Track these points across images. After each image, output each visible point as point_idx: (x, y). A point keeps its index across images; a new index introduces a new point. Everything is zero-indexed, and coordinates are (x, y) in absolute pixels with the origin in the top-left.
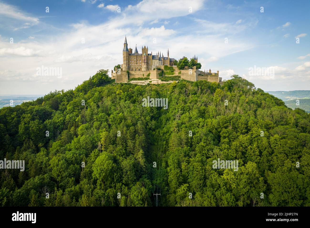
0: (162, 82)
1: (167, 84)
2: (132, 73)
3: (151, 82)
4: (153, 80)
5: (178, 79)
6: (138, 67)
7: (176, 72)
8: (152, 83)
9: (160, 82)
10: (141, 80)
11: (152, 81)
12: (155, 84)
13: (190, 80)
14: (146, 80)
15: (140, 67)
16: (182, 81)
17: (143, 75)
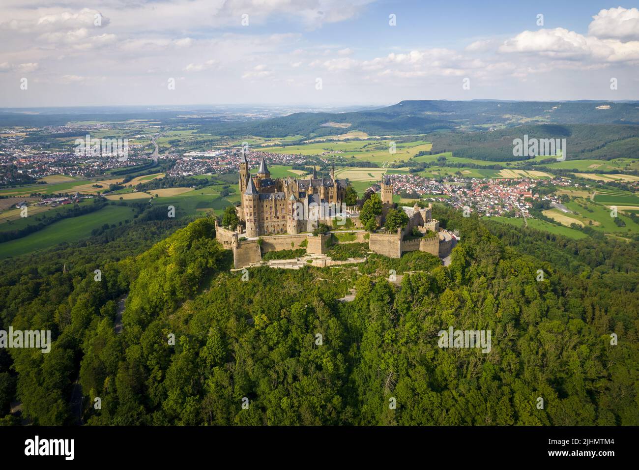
0: (333, 263)
1: (345, 265)
2: (267, 241)
3: (311, 262)
4: (315, 257)
5: (366, 254)
6: (279, 223)
7: (359, 236)
8: (314, 264)
9: (330, 262)
10: (290, 258)
11: (314, 261)
12: (321, 268)
13: (388, 256)
14: (300, 257)
15: (283, 223)
16: (373, 256)
17: (293, 244)
